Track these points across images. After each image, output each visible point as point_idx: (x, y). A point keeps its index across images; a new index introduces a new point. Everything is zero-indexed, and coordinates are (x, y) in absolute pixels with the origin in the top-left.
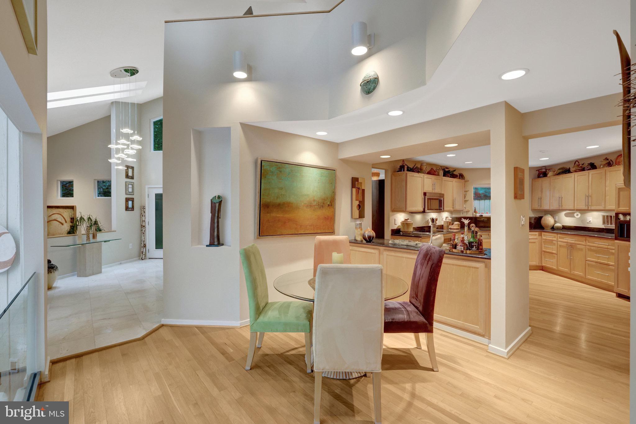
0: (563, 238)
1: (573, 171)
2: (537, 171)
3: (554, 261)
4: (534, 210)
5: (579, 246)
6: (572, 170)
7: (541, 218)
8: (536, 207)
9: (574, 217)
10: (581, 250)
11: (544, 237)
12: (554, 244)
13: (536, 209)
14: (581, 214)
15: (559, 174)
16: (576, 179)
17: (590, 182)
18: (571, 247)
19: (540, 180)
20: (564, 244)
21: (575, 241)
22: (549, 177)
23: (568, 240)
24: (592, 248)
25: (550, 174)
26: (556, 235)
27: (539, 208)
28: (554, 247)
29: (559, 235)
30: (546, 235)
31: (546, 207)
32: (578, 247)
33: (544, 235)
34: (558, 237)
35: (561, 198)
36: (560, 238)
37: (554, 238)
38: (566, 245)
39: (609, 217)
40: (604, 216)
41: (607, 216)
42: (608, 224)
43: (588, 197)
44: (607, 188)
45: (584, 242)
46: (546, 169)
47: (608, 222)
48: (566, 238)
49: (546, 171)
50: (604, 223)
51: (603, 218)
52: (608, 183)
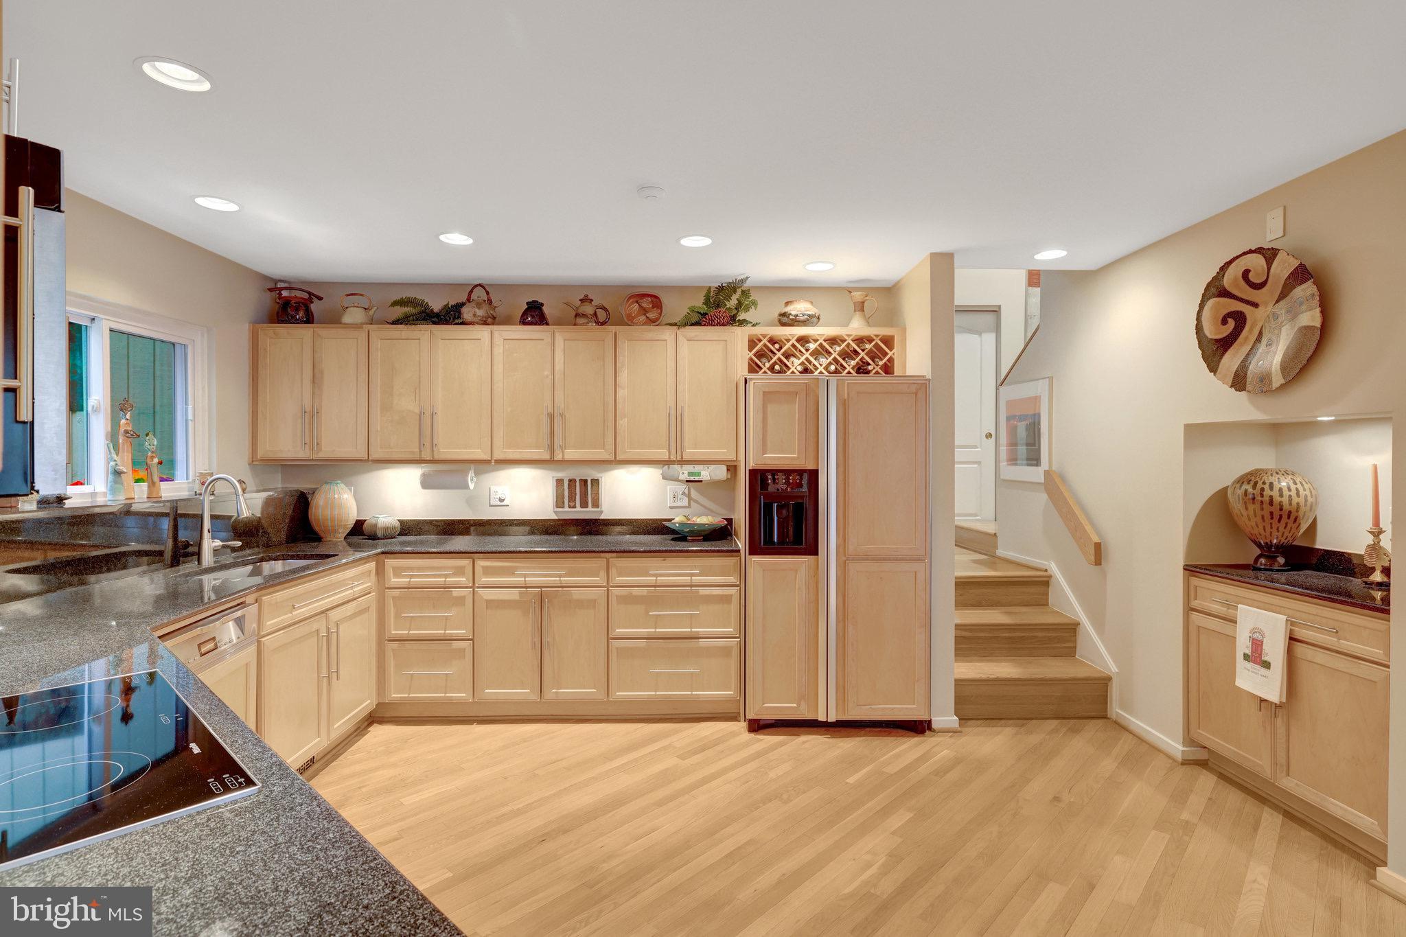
0: (510, 572)
1: (477, 320)
2: (270, 290)
3: (458, 669)
5: (577, 594)
8: (284, 450)
10: (589, 604)
11: (395, 581)
12: (458, 601)
13: (283, 456)
16: (498, 350)
17: (559, 367)
18: (542, 599)
19: (283, 329)
20: (513, 595)
21: (560, 576)
23: (525, 576)
24: (636, 591)
25: (354, 316)
26: (465, 562)
28: (454, 613)
29: (481, 563)
30: (411, 569)
32: (575, 597)
33: (398, 572)
34: (478, 570)
36: (488, 571)
37: (454, 575)
38: (517, 597)
39: (578, 483)
40: (559, 482)
41: (570, 481)
42: (574, 507)
43: (551, 417)
44: (621, 393)
45: (603, 573)
46: (309, 293)
47: (572, 498)
48: (516, 568)
49: (310, 298)
50: (559, 503)
51: (557, 486)
52: (623, 377)
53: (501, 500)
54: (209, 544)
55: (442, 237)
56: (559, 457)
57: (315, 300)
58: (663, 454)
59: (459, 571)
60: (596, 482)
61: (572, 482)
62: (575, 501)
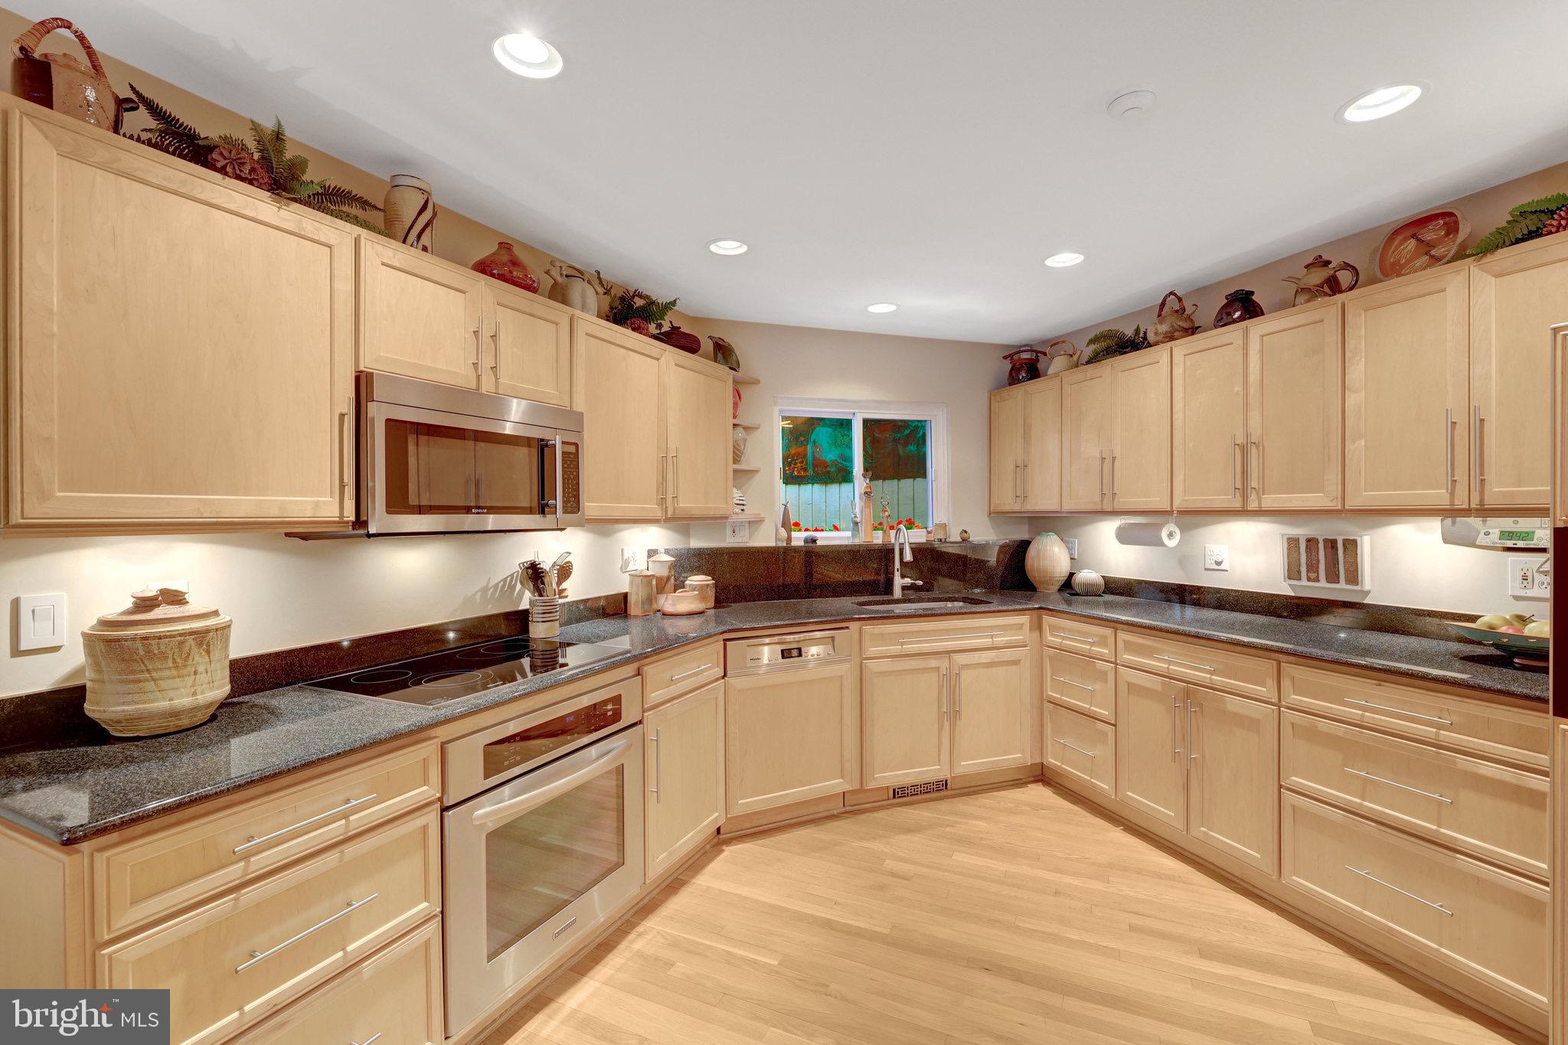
0: (1148, 652)
1: (1160, 338)
2: (1005, 358)
3: (1101, 752)
4: (997, 516)
5: (1234, 704)
6: (1156, 334)
7: (1025, 545)
8: (1008, 502)
9: (1161, 544)
10: (1252, 724)
11: (1051, 639)
12: (1102, 676)
13: (1007, 508)
14: (1184, 529)
15: (1093, 360)
16: (1178, 371)
17: (1254, 375)
18: (1189, 699)
19: (1019, 391)
20: (1153, 683)
21: (1210, 673)
22: (1056, 375)
23: (1169, 663)
24: (1323, 725)
25: (1058, 364)
26: (1108, 632)
27: (1017, 507)
28: (1098, 686)
29: (1123, 636)
30: (1063, 629)
31: (1044, 501)
32: (1230, 707)
33: (1053, 628)
34: (1120, 644)
35: (1108, 461)
36: (1129, 647)
37: (1099, 644)
38: (1160, 688)
39: (1321, 546)
40: (1292, 543)
41: (1309, 540)
42: (1317, 580)
43: (1244, 450)
44: (1352, 400)
45: (1271, 683)
46: (1037, 352)
47: (1312, 567)
48: (1158, 651)
49: (1037, 357)
50: (1293, 573)
51: (1289, 549)
52: (1357, 371)
53: (1219, 563)
54: (899, 582)
55: (1049, 262)
56: (1253, 505)
57: (1041, 356)
58: (1439, 496)
59: (1103, 642)
60: (1351, 545)
61: (1311, 542)
62: (1317, 572)
